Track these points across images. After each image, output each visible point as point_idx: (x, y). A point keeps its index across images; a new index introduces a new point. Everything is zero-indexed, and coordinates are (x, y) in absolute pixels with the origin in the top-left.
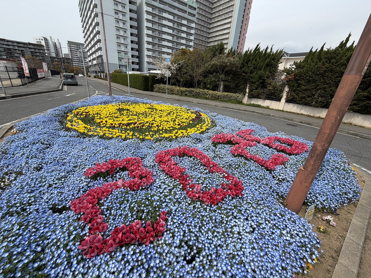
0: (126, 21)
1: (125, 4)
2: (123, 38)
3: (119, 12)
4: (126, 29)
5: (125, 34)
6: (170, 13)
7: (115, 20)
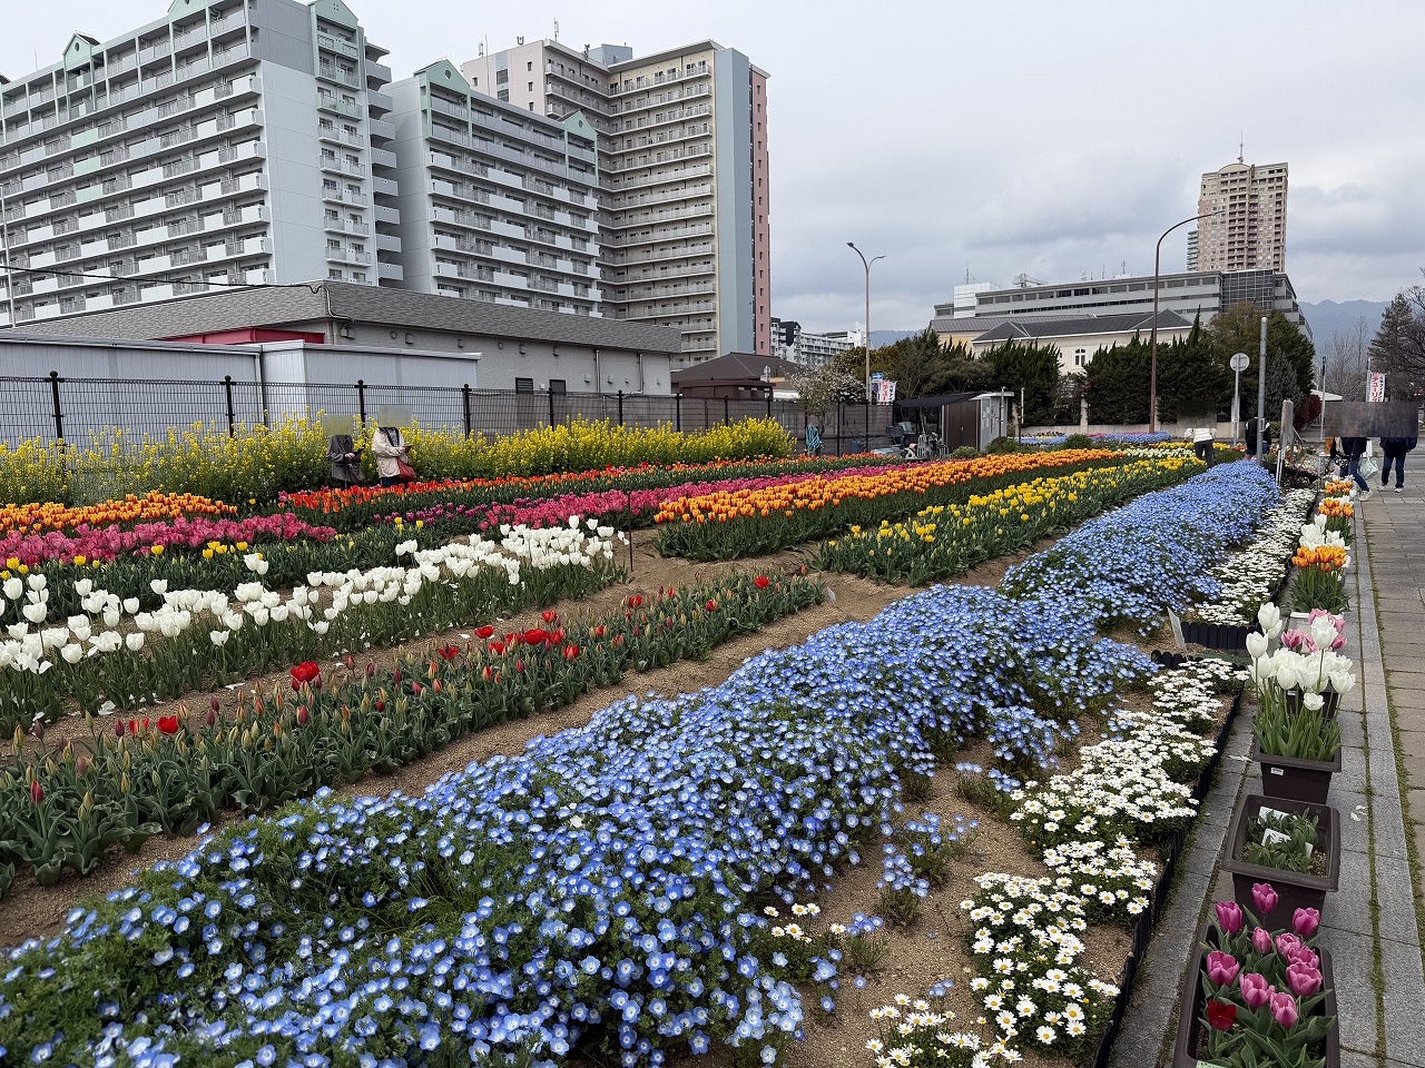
0: (361, 209)
1: (358, 150)
2: (353, 270)
3: (338, 180)
4: (364, 238)
5: (359, 255)
6: (511, 167)
7: (324, 207)
